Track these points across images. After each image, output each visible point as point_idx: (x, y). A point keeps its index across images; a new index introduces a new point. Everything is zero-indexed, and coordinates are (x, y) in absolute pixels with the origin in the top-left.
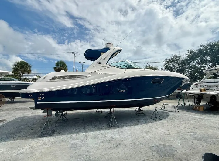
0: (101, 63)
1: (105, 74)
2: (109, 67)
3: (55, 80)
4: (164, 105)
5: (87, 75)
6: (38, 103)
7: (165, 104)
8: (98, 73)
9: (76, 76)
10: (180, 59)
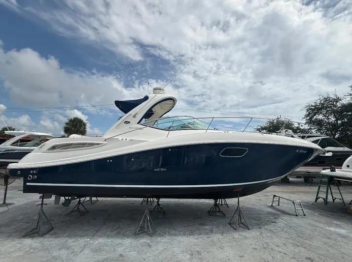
0: (129, 122)
1: (132, 140)
2: (140, 129)
3: (55, 151)
4: (276, 199)
5: (102, 143)
6: (28, 184)
7: (279, 197)
8: (120, 139)
9: (85, 144)
10: (339, 104)
